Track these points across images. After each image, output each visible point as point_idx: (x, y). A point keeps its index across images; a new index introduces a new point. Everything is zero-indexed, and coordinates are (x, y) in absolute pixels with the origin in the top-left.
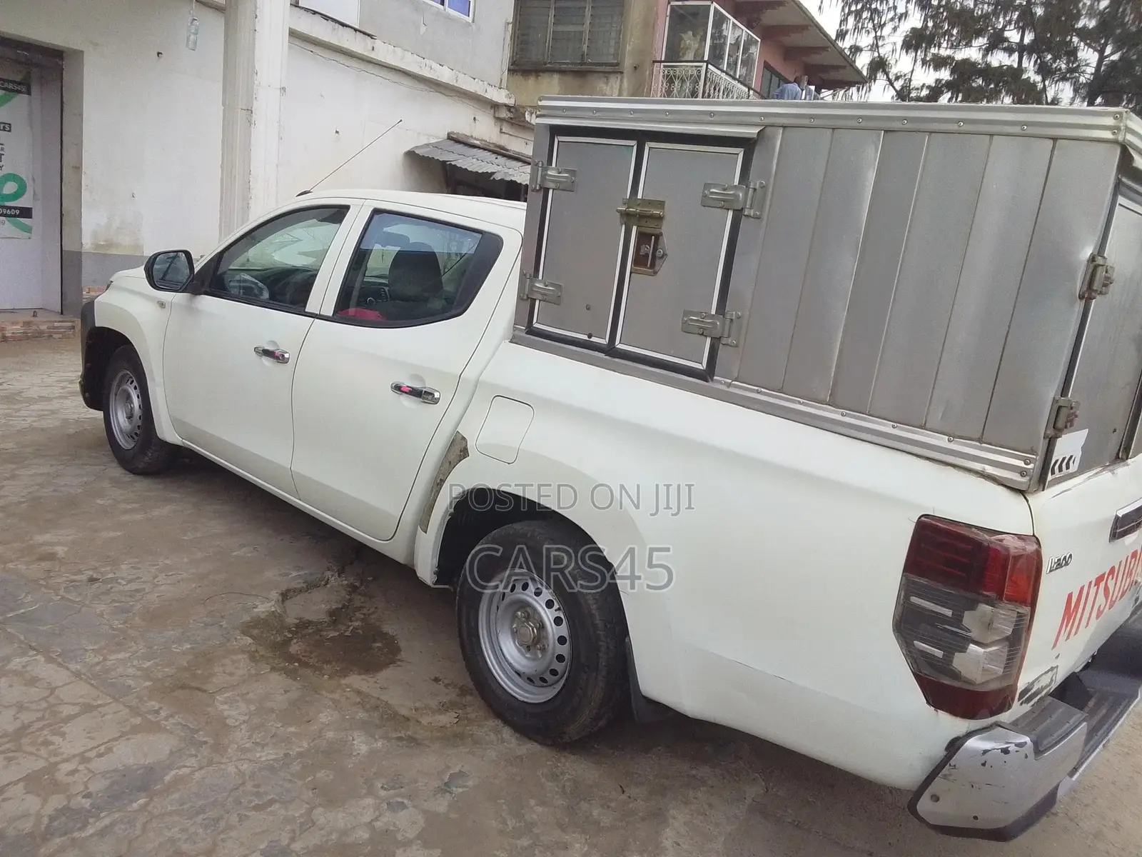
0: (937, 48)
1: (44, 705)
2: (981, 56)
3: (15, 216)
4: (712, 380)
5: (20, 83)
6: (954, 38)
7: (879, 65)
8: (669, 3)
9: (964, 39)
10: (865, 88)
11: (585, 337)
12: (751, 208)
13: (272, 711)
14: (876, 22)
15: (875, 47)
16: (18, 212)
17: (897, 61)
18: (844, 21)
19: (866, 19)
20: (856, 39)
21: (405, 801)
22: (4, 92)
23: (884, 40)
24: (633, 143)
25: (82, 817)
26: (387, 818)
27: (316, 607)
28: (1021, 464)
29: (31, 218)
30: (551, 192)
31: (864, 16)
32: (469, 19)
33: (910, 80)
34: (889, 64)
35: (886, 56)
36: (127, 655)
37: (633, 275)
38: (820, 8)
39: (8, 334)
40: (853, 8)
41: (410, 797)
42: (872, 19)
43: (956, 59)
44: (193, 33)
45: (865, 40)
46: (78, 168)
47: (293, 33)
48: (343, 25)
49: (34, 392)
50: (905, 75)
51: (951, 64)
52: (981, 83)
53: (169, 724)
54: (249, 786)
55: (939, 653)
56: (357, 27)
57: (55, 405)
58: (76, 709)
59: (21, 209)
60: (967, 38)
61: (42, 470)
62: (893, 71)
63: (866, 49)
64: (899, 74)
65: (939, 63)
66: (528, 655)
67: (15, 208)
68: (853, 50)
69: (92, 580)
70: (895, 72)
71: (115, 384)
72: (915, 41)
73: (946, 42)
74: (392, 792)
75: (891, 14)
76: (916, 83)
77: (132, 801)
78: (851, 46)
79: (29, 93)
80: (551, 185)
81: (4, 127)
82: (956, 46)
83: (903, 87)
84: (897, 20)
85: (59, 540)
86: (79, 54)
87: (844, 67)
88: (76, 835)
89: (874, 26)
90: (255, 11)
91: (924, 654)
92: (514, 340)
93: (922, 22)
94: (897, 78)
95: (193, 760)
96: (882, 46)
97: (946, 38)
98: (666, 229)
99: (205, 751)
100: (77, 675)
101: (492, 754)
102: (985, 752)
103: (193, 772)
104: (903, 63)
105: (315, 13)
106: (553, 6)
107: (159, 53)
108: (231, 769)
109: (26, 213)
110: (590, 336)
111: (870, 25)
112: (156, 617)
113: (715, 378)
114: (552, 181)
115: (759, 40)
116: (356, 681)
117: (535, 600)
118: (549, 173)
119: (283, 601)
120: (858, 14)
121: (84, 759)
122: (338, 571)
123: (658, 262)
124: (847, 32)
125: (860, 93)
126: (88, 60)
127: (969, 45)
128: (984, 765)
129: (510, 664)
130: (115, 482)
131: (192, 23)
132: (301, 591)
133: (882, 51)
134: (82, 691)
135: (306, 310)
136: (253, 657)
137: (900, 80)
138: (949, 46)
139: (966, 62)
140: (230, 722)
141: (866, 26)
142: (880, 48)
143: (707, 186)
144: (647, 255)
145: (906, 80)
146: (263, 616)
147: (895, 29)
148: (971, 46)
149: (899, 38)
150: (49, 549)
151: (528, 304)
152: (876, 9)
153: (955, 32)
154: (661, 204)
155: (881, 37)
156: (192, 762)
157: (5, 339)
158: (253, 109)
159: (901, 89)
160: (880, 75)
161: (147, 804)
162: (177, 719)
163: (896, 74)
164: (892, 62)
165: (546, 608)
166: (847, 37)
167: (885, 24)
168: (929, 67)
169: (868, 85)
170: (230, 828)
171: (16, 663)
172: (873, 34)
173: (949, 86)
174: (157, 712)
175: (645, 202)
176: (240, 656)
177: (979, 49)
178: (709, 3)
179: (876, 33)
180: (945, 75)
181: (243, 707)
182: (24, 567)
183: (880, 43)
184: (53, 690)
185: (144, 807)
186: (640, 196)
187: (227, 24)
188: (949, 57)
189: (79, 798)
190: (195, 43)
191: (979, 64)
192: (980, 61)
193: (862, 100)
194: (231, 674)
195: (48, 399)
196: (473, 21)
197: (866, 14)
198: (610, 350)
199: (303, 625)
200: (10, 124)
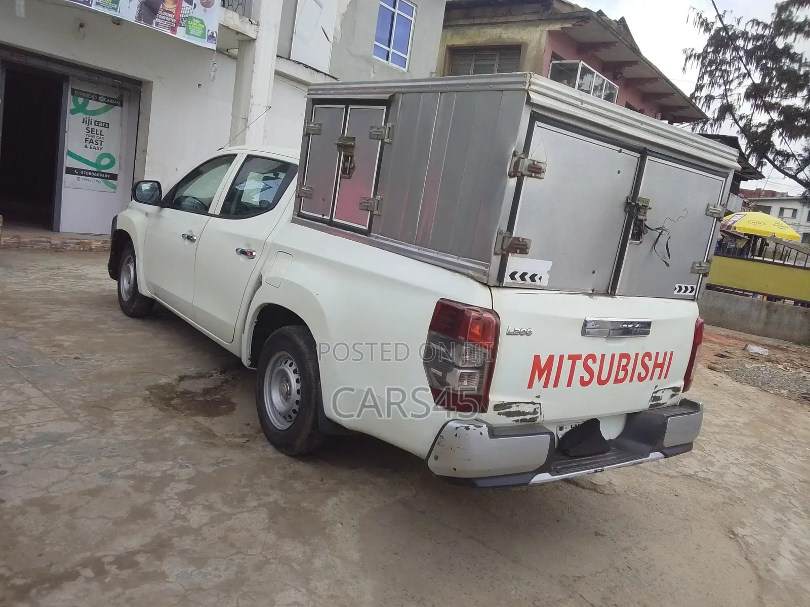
0: (770, 98)
1: (22, 403)
2: (804, 103)
3: (107, 178)
4: (370, 235)
5: (115, 100)
6: (783, 91)
7: (727, 109)
8: (551, 61)
9: (791, 91)
10: (716, 126)
11: (321, 216)
12: (388, 138)
13: (142, 422)
14: (725, 79)
15: (724, 96)
16: (109, 176)
17: (740, 106)
18: (701, 78)
19: (718, 77)
20: (711, 90)
21: (190, 466)
22: (105, 104)
23: (731, 92)
24: (344, 106)
25: (16, 447)
26: (176, 470)
27: (198, 386)
28: (484, 268)
29: (117, 180)
30: (311, 135)
31: (717, 75)
32: (405, 70)
33: (751, 120)
34: (734, 108)
35: (733, 102)
36: (78, 390)
37: (342, 179)
38: (684, 69)
39: (93, 247)
40: (709, 69)
41: (193, 465)
42: (722, 76)
43: (782, 105)
44: (213, 71)
45: (717, 91)
46: (145, 151)
47: (277, 72)
48: (318, 71)
49: (93, 276)
50: (747, 117)
51: (778, 109)
52: (805, 123)
53: (82, 420)
54: (110, 448)
55: (440, 374)
56: (327, 73)
57: (103, 282)
58: (37, 407)
59: (111, 174)
60: (793, 90)
61: (79, 310)
62: (738, 113)
63: (718, 97)
64: (742, 116)
65: (768, 108)
66: (286, 404)
67: (107, 174)
68: (708, 98)
69: (76, 358)
70: (740, 114)
71: (124, 264)
72: (755, 93)
73: (777, 93)
74: (186, 461)
75: (736, 74)
76: (755, 122)
77: (44, 445)
78: (707, 95)
79: (122, 106)
80: (311, 132)
81: (105, 125)
82: (785, 96)
83: (745, 125)
84: (741, 78)
85: (67, 340)
86: (149, 83)
87: (688, 107)
88: (9, 453)
89: (724, 82)
90: (254, 60)
91: (435, 375)
92: (293, 221)
93: (761, 79)
94: (741, 118)
95: (86, 434)
96: (730, 95)
97: (778, 90)
98: (355, 153)
99: (95, 432)
100: (46, 394)
101: (254, 455)
102: (457, 428)
103: (83, 439)
104: (745, 108)
105: (299, 63)
106: (473, 63)
107: (199, 85)
108: (104, 440)
109: (114, 177)
110: (323, 216)
111: (721, 81)
112: (101, 377)
113: (371, 234)
114: (312, 130)
115: (618, 87)
116: (201, 419)
117: (289, 369)
118: (310, 125)
119: (180, 381)
120: (711, 74)
121: (29, 426)
122: (220, 372)
123: (351, 170)
124: (703, 86)
125: (713, 128)
126: (155, 87)
127: (794, 95)
128: (456, 435)
129: (275, 408)
130: (116, 319)
131: (213, 66)
132: (193, 378)
133: (730, 99)
134: (45, 401)
135: (209, 212)
136: (145, 399)
137: (743, 119)
138: (779, 96)
139: (789, 107)
140: (116, 423)
141: (718, 82)
142: (728, 97)
143: (372, 127)
144: (347, 167)
145: (748, 120)
146: (162, 384)
147: (740, 84)
148: (796, 97)
149: (742, 90)
150: (60, 343)
151: (299, 199)
152: (725, 70)
153: (784, 86)
154: (353, 139)
155: (729, 89)
156: (86, 435)
157: (91, 250)
158: (248, 119)
159: (744, 126)
160: (728, 116)
161: (52, 447)
162: (88, 418)
163: (741, 115)
164: (737, 107)
165: (293, 374)
166: (704, 89)
167: (732, 81)
168: (761, 110)
169: (719, 122)
170: (89, 461)
171: (16, 386)
172: (723, 88)
173: (779, 125)
174: (79, 414)
175: (348, 138)
176: (139, 399)
177: (803, 99)
178: (578, 61)
179: (725, 86)
180: (775, 116)
181: (126, 418)
182: (43, 348)
183: (728, 94)
184: (29, 398)
185: (49, 448)
186: (345, 135)
187: (237, 66)
188: (777, 103)
189: (18, 440)
190: (214, 77)
191: (802, 109)
192: (803, 108)
193: (714, 133)
194: (128, 405)
195: (101, 279)
196: (408, 71)
197: (718, 74)
198: (331, 223)
199: (185, 393)
200: (108, 124)
